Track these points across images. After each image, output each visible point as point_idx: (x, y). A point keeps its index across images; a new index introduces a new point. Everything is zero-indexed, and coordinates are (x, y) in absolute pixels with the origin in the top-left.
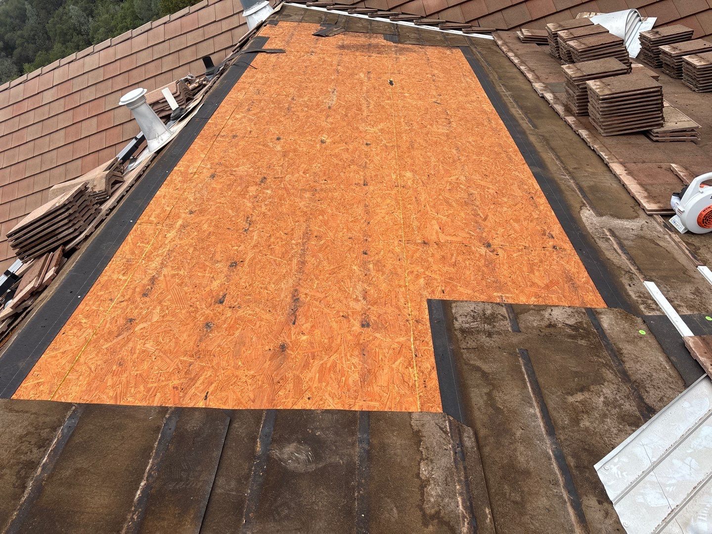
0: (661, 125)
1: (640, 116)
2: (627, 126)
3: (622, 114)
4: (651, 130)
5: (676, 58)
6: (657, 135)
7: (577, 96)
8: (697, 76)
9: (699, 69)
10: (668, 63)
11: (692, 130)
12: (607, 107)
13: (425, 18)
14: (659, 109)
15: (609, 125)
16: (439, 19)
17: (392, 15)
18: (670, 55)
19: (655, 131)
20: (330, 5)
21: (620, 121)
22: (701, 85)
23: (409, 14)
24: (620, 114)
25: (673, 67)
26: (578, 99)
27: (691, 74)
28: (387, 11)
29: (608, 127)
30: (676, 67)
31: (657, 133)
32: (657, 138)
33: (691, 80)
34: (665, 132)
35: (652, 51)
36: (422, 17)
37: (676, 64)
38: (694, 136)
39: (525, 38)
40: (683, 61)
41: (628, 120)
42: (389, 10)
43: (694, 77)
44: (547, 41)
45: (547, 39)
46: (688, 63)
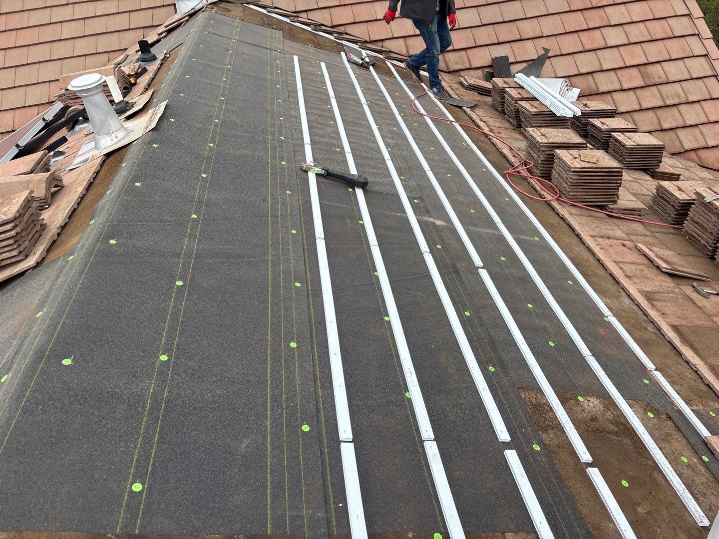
0: (615, 202)
1: (600, 192)
2: (588, 198)
3: (587, 187)
4: (606, 205)
5: (604, 133)
6: (612, 210)
7: (542, 161)
8: (625, 154)
9: (627, 148)
10: (596, 136)
11: (640, 210)
12: (575, 179)
13: (369, 43)
14: (617, 187)
15: (574, 195)
16: (382, 47)
17: (336, 33)
18: (599, 130)
19: (611, 206)
20: (270, 7)
21: (584, 194)
22: (627, 163)
23: (353, 36)
24: (585, 187)
25: (600, 140)
26: (542, 164)
27: (618, 151)
28: (330, 27)
29: (574, 197)
30: (603, 141)
31: (612, 209)
32: (611, 214)
33: (617, 156)
34: (618, 209)
35: (580, 122)
36: (366, 42)
37: (604, 138)
38: (640, 216)
39: (469, 85)
40: (611, 137)
41: (591, 194)
42: (333, 27)
43: (621, 154)
44: (490, 93)
45: (490, 91)
46: (617, 140)
